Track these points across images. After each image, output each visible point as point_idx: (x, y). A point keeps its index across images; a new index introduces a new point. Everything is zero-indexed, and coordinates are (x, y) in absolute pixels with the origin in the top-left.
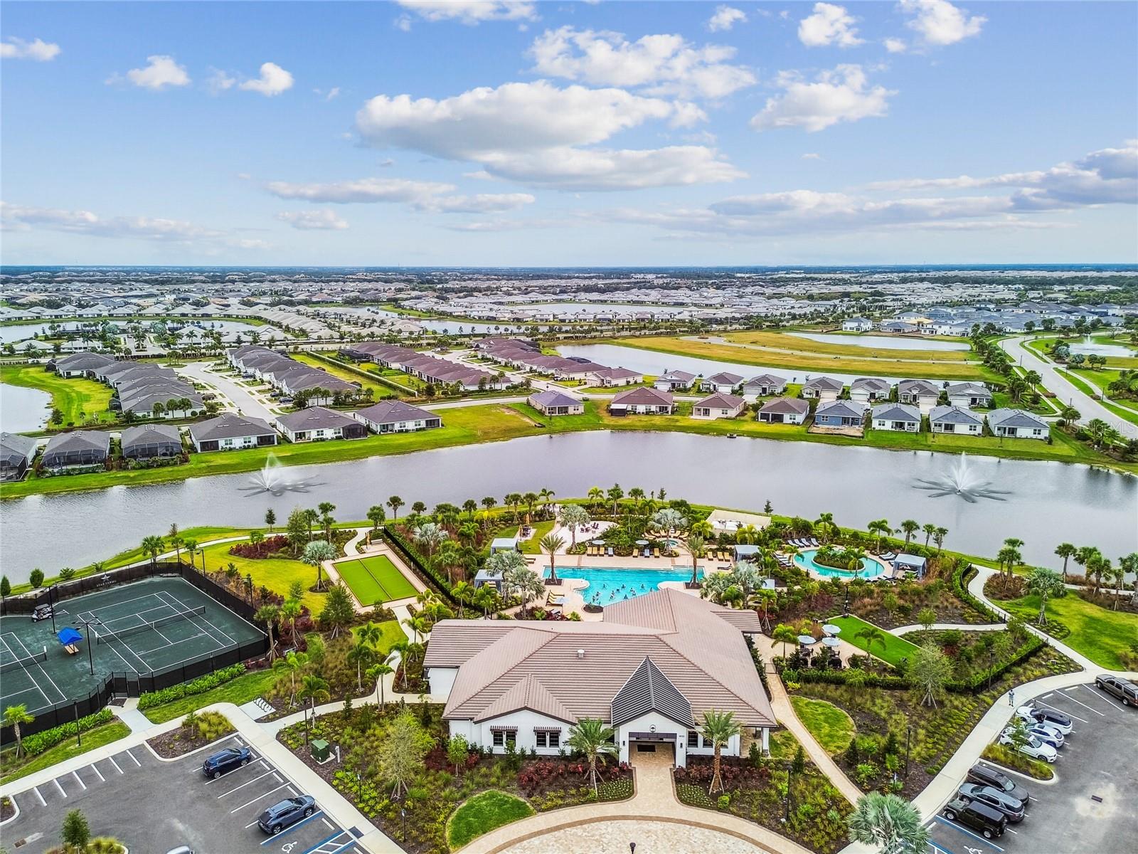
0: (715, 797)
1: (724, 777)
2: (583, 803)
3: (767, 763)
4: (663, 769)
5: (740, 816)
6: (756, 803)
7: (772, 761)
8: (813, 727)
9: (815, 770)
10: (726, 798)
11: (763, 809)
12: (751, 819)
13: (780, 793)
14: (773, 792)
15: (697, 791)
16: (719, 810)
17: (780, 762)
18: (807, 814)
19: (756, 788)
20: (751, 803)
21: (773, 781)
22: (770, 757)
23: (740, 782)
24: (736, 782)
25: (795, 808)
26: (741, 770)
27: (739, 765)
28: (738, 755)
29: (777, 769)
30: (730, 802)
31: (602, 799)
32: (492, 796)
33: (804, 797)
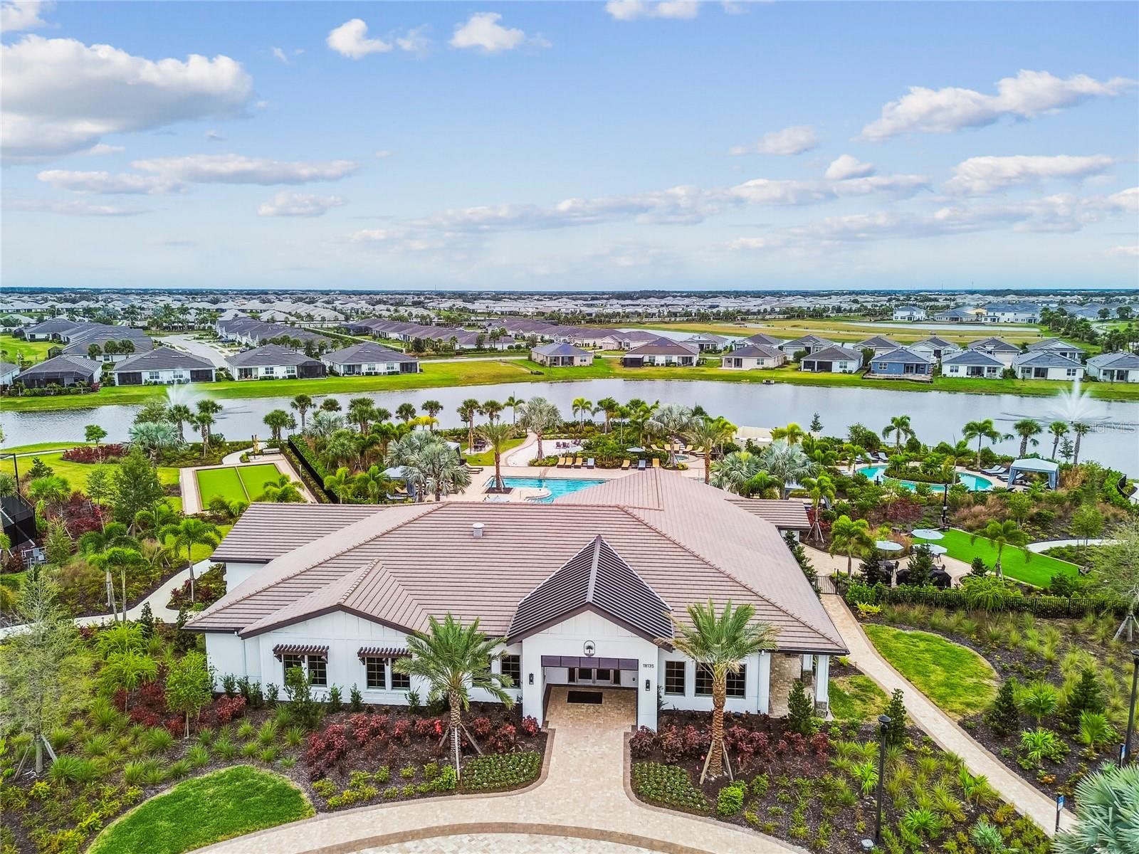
0: (712, 789)
1: (734, 750)
2: (423, 795)
3: (826, 728)
4: (611, 733)
5: (766, 831)
6: (803, 804)
7: (836, 724)
8: (912, 671)
9: (925, 743)
10: (737, 792)
11: (819, 817)
12: (793, 839)
13: (856, 784)
14: (841, 783)
15: (677, 777)
16: (721, 816)
17: (853, 726)
18: (923, 830)
19: (803, 774)
20: (792, 804)
21: (840, 762)
22: (830, 718)
23: (769, 761)
24: (760, 761)
25: (893, 819)
26: (770, 738)
27: (768, 729)
28: (765, 710)
29: (848, 738)
30: (745, 800)
31: (466, 787)
32: (236, 777)
33: (911, 795)
